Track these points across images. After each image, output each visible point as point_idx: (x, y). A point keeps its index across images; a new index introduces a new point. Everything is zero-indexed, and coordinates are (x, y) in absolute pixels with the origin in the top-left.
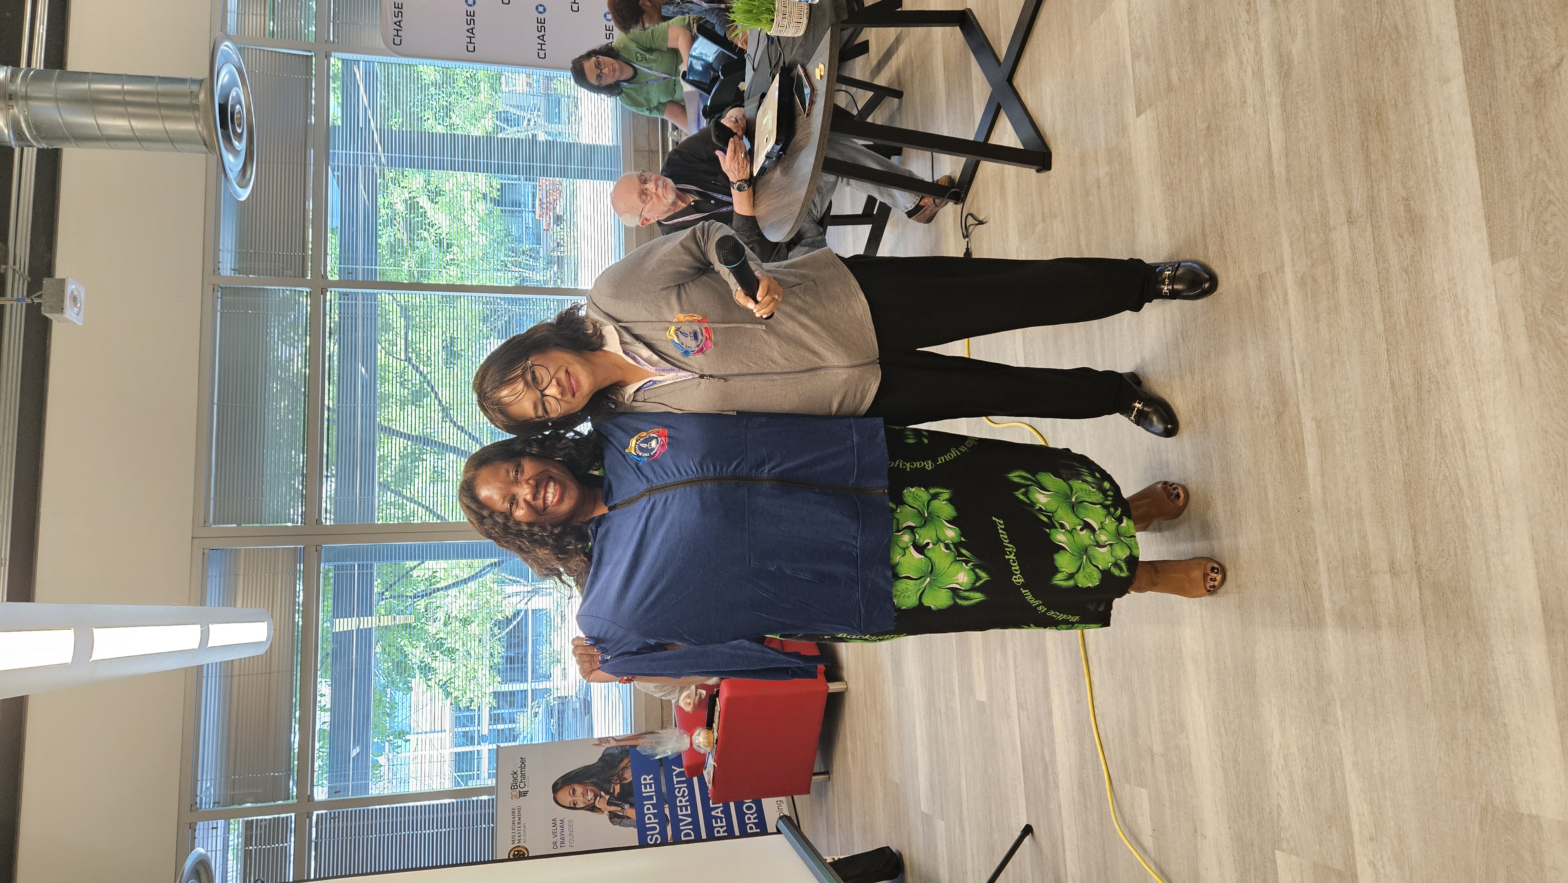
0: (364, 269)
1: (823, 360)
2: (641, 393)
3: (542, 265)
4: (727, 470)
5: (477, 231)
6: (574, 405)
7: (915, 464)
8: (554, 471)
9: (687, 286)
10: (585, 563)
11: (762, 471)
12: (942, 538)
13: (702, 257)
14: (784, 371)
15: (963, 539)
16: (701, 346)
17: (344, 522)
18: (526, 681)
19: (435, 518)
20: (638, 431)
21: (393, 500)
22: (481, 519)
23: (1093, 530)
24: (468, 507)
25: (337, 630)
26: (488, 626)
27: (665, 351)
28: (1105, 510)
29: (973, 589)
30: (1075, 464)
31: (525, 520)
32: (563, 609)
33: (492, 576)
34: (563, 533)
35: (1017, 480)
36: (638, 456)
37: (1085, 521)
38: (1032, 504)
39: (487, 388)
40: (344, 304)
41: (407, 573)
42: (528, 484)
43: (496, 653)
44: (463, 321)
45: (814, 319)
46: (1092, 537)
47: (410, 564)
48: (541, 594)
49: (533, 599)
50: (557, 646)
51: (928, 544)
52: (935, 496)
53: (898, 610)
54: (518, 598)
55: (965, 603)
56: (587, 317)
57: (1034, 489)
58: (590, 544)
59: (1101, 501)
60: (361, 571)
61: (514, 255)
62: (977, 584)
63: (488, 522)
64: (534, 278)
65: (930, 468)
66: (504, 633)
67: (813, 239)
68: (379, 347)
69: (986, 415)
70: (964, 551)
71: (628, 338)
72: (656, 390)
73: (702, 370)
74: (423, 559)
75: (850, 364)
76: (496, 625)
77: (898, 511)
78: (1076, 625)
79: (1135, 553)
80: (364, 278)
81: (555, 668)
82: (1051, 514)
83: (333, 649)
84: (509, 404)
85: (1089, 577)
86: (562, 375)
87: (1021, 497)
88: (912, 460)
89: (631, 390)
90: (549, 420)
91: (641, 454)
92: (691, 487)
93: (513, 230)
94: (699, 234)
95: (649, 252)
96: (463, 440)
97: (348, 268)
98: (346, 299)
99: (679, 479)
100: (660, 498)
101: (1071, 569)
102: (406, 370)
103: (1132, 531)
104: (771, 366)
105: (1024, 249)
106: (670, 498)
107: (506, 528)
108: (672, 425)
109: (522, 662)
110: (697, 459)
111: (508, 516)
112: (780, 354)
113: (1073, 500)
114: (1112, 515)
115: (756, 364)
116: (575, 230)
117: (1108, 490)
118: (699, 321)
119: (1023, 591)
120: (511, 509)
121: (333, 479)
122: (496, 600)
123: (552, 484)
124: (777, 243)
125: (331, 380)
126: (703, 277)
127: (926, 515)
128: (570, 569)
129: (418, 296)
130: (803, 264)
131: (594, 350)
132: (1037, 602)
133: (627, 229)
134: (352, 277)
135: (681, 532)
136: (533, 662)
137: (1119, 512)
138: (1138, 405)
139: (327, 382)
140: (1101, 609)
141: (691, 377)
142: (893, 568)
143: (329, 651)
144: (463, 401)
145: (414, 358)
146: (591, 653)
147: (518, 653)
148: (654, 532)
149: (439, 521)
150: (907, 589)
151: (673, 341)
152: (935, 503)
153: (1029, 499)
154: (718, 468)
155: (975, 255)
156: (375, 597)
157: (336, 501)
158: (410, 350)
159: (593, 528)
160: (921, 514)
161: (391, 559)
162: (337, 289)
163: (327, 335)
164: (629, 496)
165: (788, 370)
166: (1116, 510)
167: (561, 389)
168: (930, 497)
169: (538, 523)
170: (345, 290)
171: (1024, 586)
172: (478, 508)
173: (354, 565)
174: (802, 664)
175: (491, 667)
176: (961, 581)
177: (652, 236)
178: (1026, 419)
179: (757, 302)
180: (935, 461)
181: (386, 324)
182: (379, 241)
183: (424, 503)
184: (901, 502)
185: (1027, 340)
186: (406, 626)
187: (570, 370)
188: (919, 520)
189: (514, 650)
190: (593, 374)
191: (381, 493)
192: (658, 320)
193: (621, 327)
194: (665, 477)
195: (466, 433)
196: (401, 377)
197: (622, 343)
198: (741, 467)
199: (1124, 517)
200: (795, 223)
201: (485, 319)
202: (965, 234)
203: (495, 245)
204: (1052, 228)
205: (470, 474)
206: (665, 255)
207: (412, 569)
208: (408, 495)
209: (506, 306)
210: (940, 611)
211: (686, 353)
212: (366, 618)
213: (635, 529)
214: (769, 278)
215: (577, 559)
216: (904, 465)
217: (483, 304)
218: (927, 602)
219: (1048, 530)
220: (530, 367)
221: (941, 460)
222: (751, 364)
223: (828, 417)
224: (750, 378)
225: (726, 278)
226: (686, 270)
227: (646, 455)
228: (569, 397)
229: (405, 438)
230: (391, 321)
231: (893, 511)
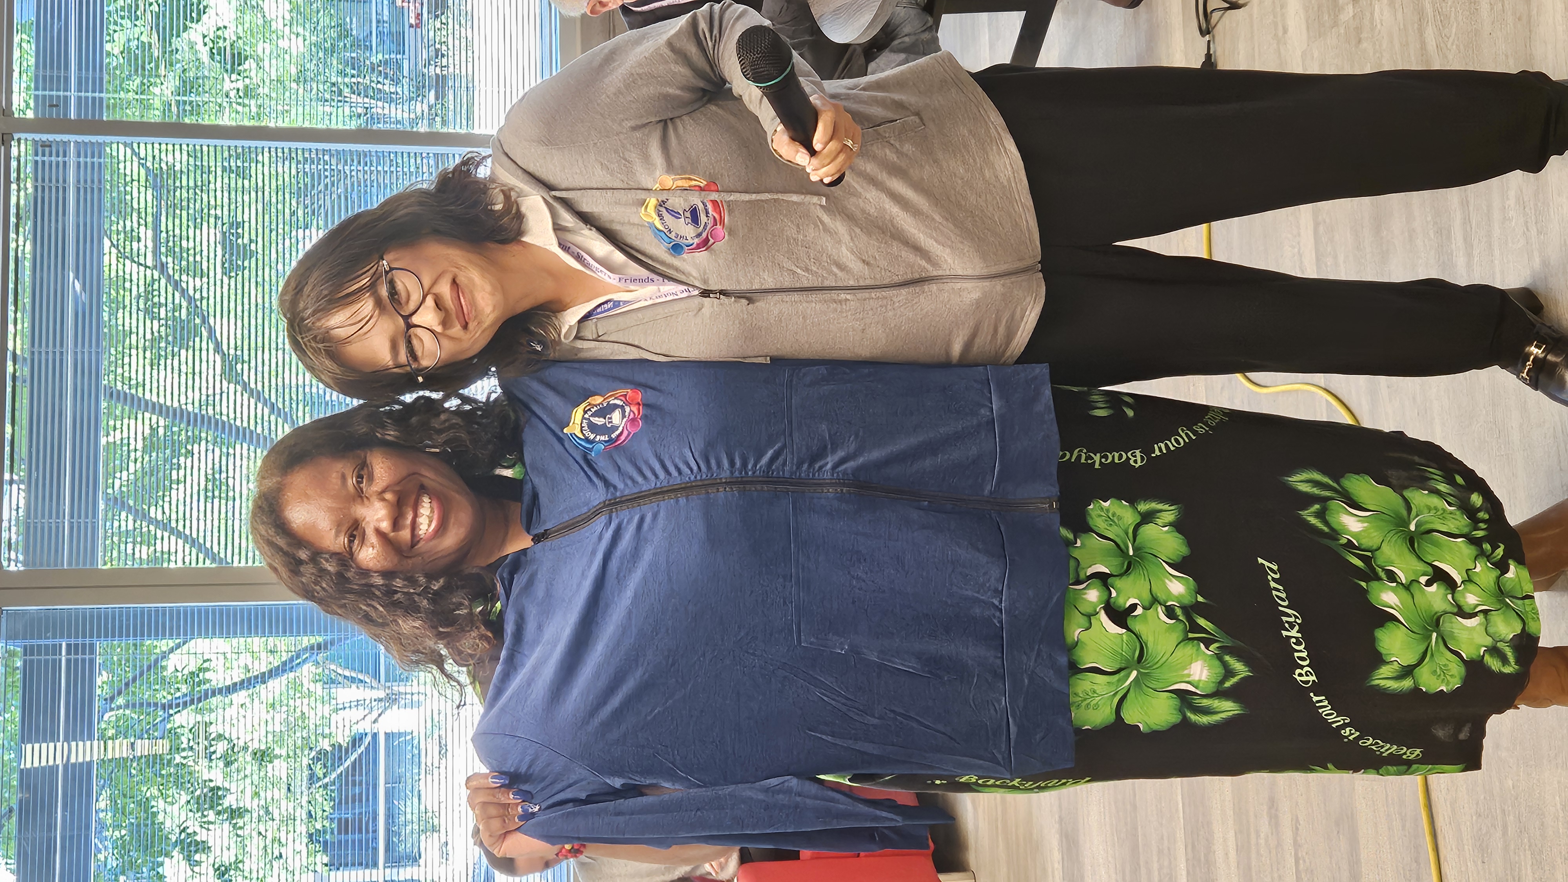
0: (79, 98)
1: (935, 264)
2: (590, 324)
3: (406, 92)
4: (755, 465)
5: (287, 28)
6: (466, 345)
7: (1110, 457)
8: (430, 476)
9: (678, 121)
10: (489, 643)
11: (821, 468)
12: (1161, 596)
13: (708, 69)
14: (862, 283)
15: (1200, 599)
16: (704, 235)
17: (41, 564)
18: (375, 865)
19: (208, 562)
20: (587, 394)
21: (130, 527)
22: (294, 565)
23: (1450, 584)
24: (270, 543)
25: (29, 765)
26: (305, 761)
27: (637, 243)
28: (1473, 547)
29: (1219, 693)
30: (1417, 459)
31: (378, 566)
32: (443, 733)
33: (313, 669)
34: (448, 588)
35: (1305, 488)
36: (587, 440)
37: (1436, 568)
38: (1334, 534)
39: (306, 309)
40: (43, 162)
41: (156, 661)
42: (383, 500)
43: (320, 813)
44: (260, 194)
45: (917, 186)
46: (1450, 597)
47: (164, 645)
48: (403, 702)
49: (389, 711)
50: (430, 800)
51: (1134, 607)
52: (1147, 518)
53: (1079, 731)
54: (361, 712)
55: (1204, 720)
56: (492, 179)
57: (1337, 505)
58: (498, 605)
59: (1465, 530)
60: (72, 657)
61: (353, 72)
62: (1228, 684)
63: (308, 570)
64: (393, 115)
65: (1139, 464)
66: (334, 775)
67: (913, 38)
68: (107, 242)
69: (1243, 368)
70: (1202, 622)
71: (568, 219)
72: (620, 319)
73: (705, 282)
74: (185, 634)
75: (985, 272)
76: (319, 759)
77: (1079, 544)
78: (1415, 766)
79: (1532, 628)
80: (79, 114)
81: (429, 841)
82: (1369, 554)
83: (21, 801)
84: (346, 341)
85: (1442, 673)
86: (445, 289)
87: (1313, 521)
88: (1103, 449)
89: (571, 318)
90: (419, 371)
91: (592, 436)
92: (687, 497)
93: (354, 26)
94: (703, 25)
95: (610, 58)
96: (259, 416)
97: (51, 97)
98: (47, 153)
99: (665, 484)
100: (629, 518)
101: (1408, 659)
102: (156, 286)
103: (1528, 587)
104: (836, 275)
105: (1316, 55)
106: (648, 519)
107: (341, 579)
108: (650, 383)
109: (367, 832)
110: (699, 445)
111: (346, 559)
112: (852, 252)
113: (1412, 527)
114: (1488, 558)
115: (807, 270)
116: (469, 23)
117: (1479, 510)
118: (701, 189)
119: (1315, 699)
120: (351, 548)
121: (22, 487)
122: (320, 714)
123: (426, 500)
124: (846, 46)
125: (20, 303)
126: (708, 106)
127: (1131, 553)
128: (460, 653)
129: (177, 147)
130: (898, 83)
131: (504, 242)
132: (1340, 720)
133: (565, 21)
134: (58, 114)
135: (670, 580)
136: (388, 830)
137: (1500, 552)
138: (1535, 351)
139: (11, 308)
140: (1462, 736)
141: (685, 294)
142: (1070, 649)
143: (14, 803)
144: (260, 344)
145: (170, 265)
146: (503, 800)
147: (361, 814)
148: (621, 579)
149: (214, 565)
150: (1094, 692)
151: (652, 226)
152: (1149, 531)
153: (1326, 523)
154: (738, 463)
155: (1224, 65)
156: (97, 704)
157: (28, 528)
158: (163, 250)
159: (505, 575)
160: (1121, 550)
161: (128, 636)
162: (30, 136)
163: (13, 219)
164: (572, 515)
165: (869, 282)
166: (1495, 548)
167: (442, 314)
168: (1138, 519)
169: (401, 572)
170: (45, 137)
171: (1316, 688)
172: (289, 545)
173: (61, 645)
174: (899, 821)
175: (310, 836)
176: (1195, 678)
177: (611, 32)
178: (1320, 378)
179: (813, 153)
180: (1147, 451)
181: (120, 202)
182: (108, 47)
183: (187, 532)
184: (1082, 527)
185: (1321, 229)
186: (154, 760)
187: (462, 279)
188: (1116, 561)
189: (354, 808)
190: (501, 287)
191: (110, 515)
192: (626, 186)
193: (556, 198)
194: (640, 479)
195: (265, 403)
196: (147, 300)
197: (558, 228)
198: (780, 460)
199: (1511, 562)
200: (881, 7)
201: (300, 193)
202: (1204, 26)
203: (321, 54)
204: (1372, 14)
205: (270, 483)
206: (640, 65)
207: (164, 656)
208: (159, 517)
209: (340, 167)
210: (1155, 735)
211: (676, 249)
212: (81, 744)
213: (583, 575)
214: (835, 106)
215: (473, 634)
216: (1088, 458)
217: (298, 162)
218: (1131, 716)
219: (1363, 584)
220: (387, 273)
221: (1160, 449)
222: (799, 271)
223: (945, 365)
224: (796, 297)
225: (753, 107)
226: (678, 92)
227: (602, 438)
228: (456, 330)
229: (153, 412)
230: (128, 197)
231: (1071, 544)
